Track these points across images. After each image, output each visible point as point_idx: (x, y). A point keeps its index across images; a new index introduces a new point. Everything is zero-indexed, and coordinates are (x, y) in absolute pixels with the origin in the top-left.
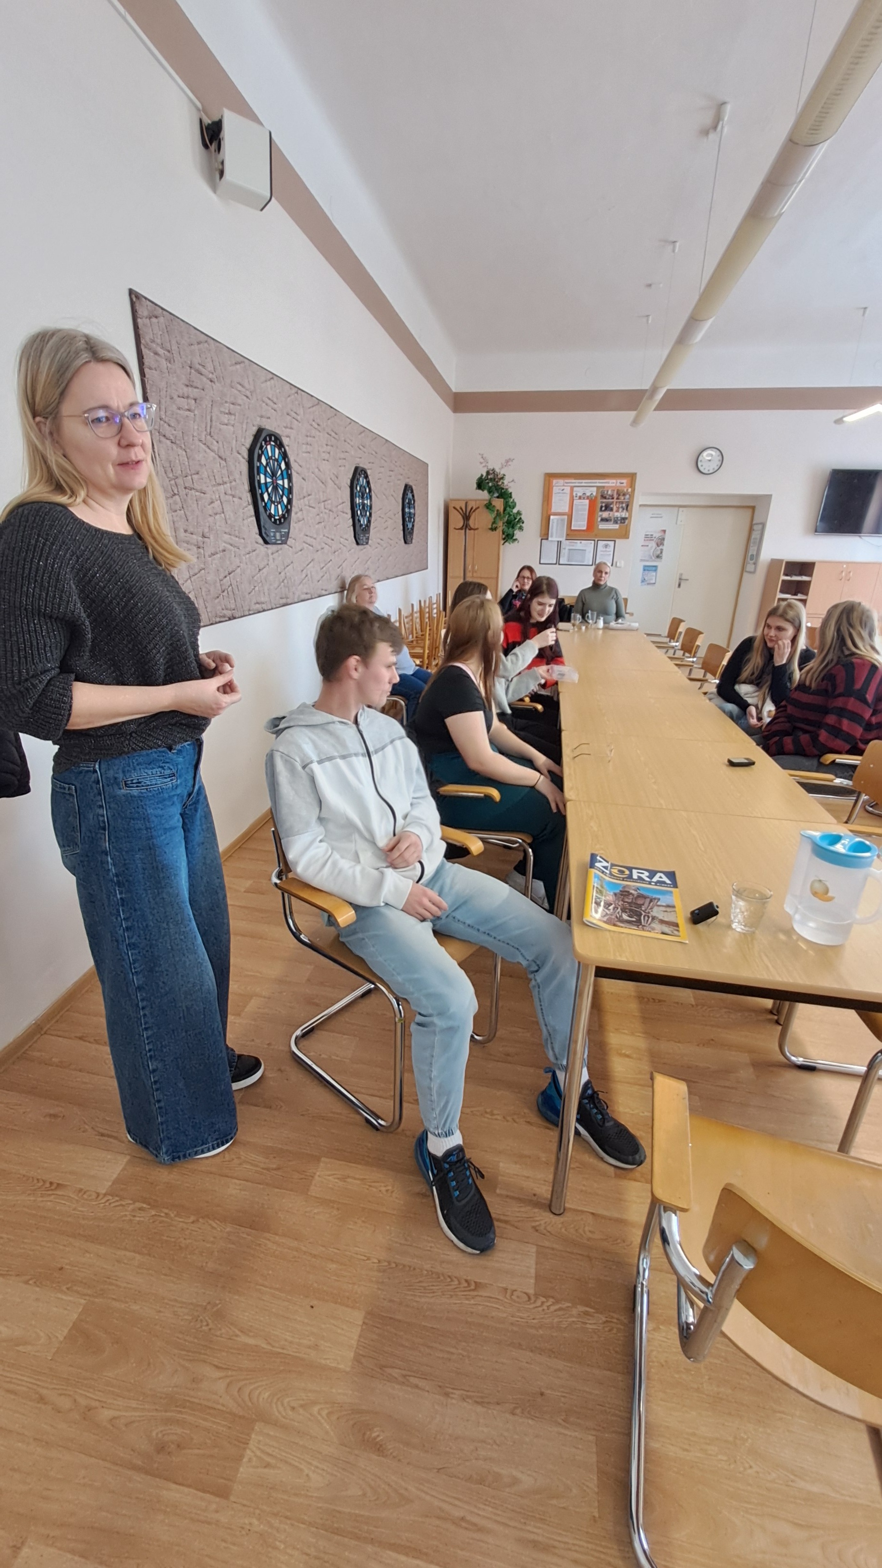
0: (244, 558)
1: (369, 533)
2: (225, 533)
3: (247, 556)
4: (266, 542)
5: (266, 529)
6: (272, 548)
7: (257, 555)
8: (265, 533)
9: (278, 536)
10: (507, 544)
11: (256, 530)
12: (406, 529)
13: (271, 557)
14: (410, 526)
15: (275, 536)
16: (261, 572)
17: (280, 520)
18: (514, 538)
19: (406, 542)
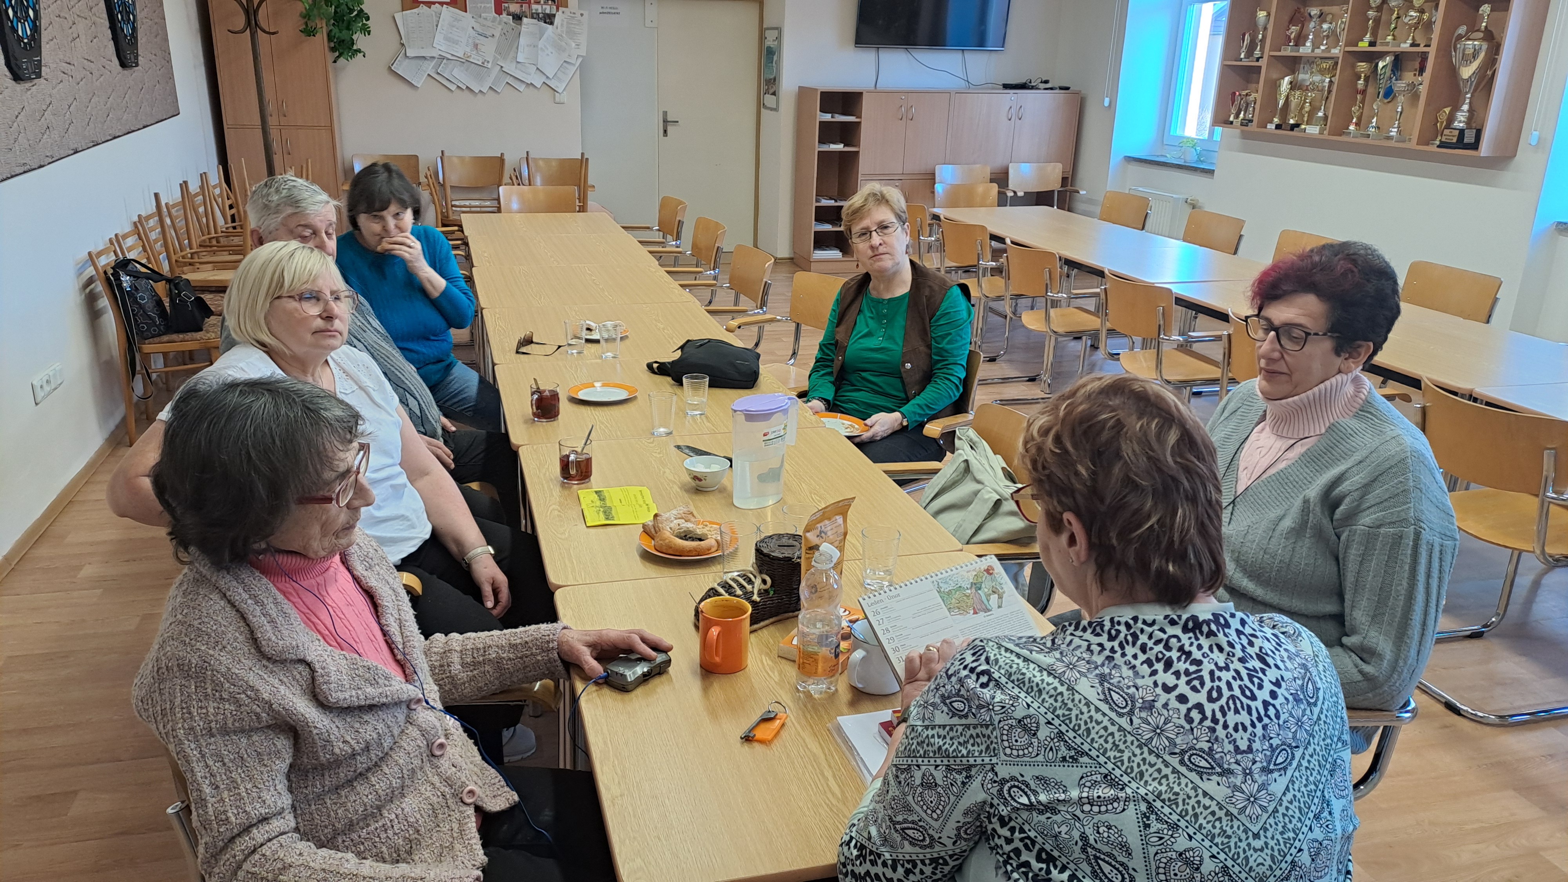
1: (40, 54)
10: (342, 60)
12: (121, 36)
14: (127, 30)
18: (355, 47)
19: (123, 65)
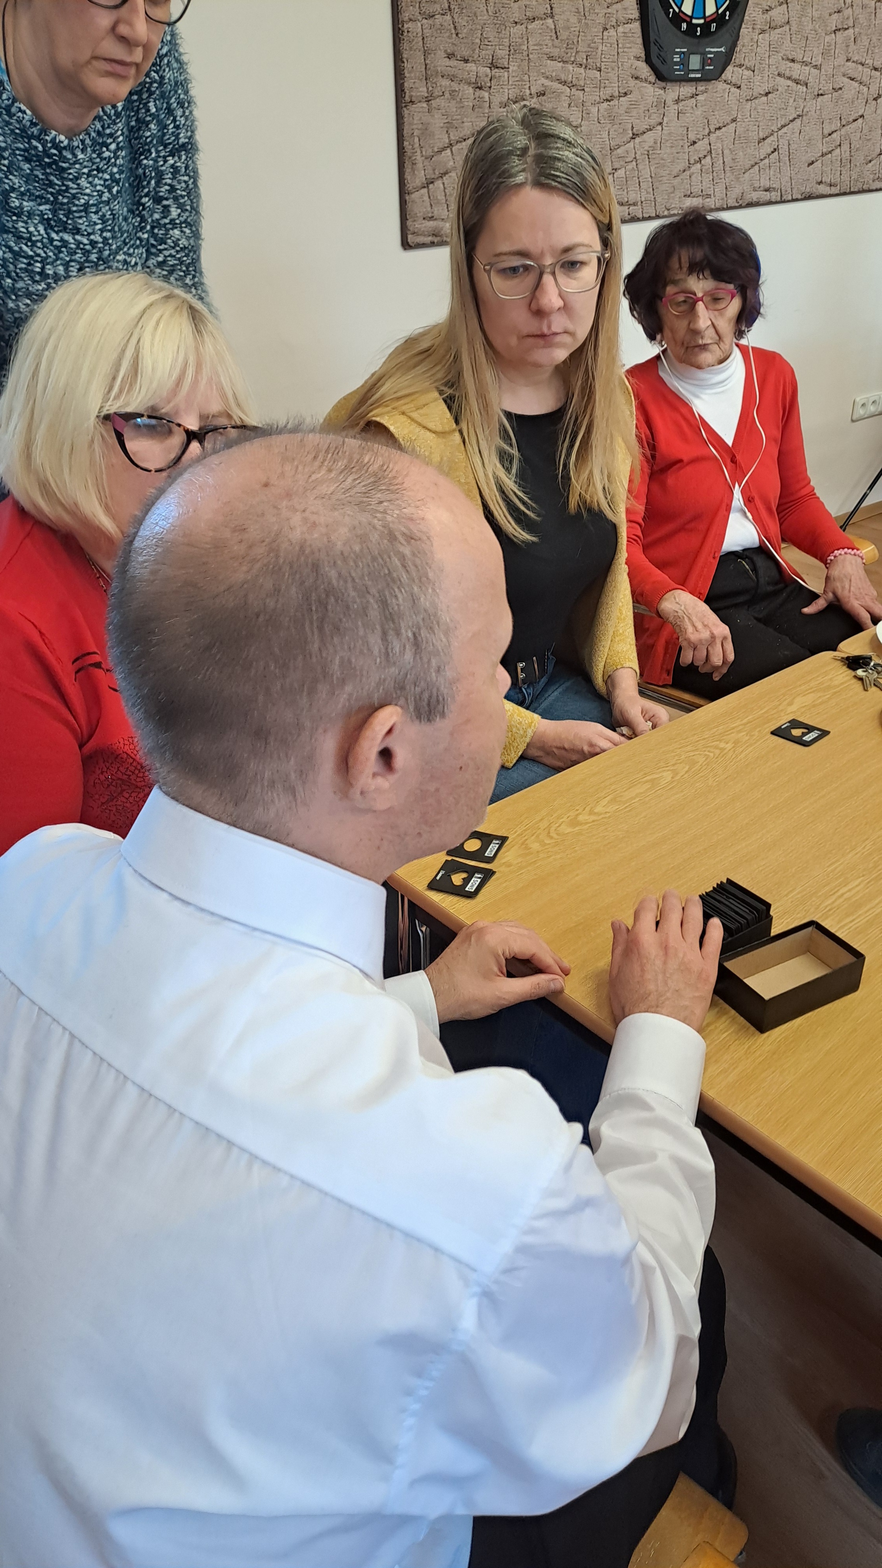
0: (594, 110)
2: (551, 58)
3: (605, 104)
4: (661, 76)
5: (661, 48)
6: (674, 91)
7: (634, 104)
8: (658, 57)
9: (695, 62)
11: (638, 49)
13: (673, 109)
15: (685, 63)
16: (637, 140)
17: (706, 27)
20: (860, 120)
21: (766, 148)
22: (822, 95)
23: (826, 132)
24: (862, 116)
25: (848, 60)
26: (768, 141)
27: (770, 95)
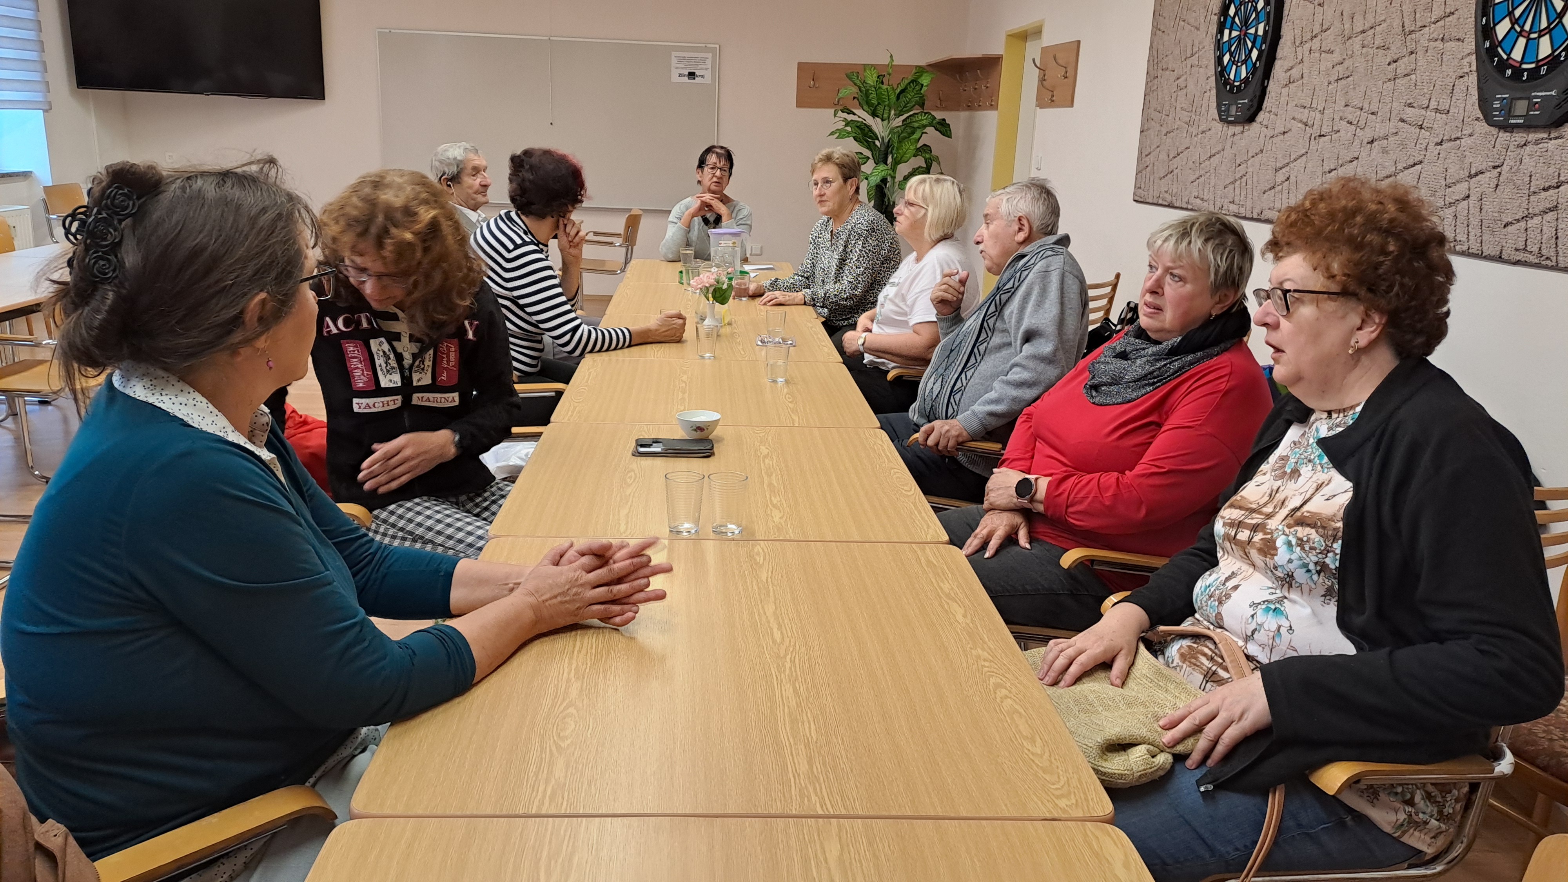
20: (1355, 162)
21: (1281, 176)
22: (1323, 136)
23: (1327, 169)
24: (1357, 158)
25: (1346, 106)
26: (1284, 170)
27: (1286, 134)
